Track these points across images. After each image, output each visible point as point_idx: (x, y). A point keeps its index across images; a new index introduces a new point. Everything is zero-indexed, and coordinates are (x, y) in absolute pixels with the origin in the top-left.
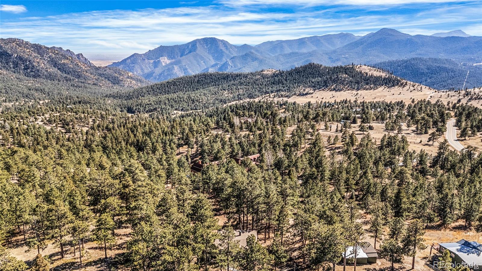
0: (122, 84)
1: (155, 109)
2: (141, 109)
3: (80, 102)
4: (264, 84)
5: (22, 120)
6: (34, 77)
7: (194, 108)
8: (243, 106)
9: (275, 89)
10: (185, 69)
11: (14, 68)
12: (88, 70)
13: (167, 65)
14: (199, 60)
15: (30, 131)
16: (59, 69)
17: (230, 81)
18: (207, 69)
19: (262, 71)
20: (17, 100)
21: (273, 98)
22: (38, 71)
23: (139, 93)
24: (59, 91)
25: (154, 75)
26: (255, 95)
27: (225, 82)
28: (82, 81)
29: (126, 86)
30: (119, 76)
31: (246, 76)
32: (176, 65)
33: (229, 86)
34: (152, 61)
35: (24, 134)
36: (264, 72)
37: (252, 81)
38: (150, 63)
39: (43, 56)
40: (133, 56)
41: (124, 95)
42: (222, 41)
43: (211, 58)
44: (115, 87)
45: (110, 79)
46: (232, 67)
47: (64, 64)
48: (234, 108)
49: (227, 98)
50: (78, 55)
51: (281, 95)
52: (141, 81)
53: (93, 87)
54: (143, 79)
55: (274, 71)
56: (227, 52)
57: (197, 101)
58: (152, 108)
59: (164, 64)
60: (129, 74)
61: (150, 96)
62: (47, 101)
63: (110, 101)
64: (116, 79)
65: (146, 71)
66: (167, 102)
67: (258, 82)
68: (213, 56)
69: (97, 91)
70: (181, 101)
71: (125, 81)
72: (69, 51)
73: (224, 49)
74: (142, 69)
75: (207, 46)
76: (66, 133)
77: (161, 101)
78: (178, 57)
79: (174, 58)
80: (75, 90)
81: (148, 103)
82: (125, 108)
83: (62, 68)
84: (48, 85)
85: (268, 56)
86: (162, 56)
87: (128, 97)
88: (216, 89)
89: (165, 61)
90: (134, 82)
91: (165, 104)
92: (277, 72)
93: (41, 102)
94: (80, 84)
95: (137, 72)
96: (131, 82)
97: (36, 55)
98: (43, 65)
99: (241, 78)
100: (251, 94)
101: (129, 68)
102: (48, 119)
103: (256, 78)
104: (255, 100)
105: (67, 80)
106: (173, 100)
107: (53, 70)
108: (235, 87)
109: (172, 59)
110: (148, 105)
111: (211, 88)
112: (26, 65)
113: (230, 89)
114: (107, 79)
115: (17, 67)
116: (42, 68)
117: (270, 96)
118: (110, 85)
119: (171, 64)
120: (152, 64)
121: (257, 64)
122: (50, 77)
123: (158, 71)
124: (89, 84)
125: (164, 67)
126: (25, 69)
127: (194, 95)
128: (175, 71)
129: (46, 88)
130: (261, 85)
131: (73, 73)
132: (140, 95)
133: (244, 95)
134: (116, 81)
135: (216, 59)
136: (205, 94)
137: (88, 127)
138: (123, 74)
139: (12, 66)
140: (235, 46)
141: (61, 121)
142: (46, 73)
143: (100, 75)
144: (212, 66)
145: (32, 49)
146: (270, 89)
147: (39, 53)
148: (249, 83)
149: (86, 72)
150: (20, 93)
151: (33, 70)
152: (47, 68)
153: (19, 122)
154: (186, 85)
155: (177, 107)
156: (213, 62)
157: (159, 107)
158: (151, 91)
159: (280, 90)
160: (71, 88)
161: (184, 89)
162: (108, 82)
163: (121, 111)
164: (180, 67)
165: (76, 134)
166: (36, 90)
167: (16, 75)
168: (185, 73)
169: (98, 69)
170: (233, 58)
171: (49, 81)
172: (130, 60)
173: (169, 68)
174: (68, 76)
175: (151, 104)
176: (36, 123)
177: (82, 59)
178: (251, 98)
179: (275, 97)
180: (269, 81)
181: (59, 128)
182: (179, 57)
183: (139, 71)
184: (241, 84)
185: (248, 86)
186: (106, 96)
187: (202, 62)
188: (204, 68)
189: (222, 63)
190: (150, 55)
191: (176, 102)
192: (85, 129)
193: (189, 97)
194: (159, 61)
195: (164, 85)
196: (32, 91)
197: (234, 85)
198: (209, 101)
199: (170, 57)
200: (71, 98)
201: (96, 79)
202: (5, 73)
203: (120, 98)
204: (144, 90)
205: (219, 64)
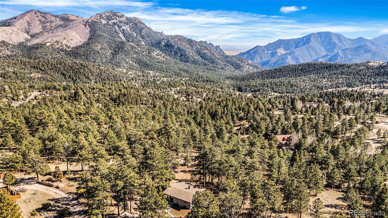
0: (242, 69)
1: (259, 90)
2: (248, 89)
3: (207, 81)
4: (367, 74)
5: (163, 90)
6: (185, 62)
7: (292, 92)
8: (333, 94)
9: (378, 80)
10: (297, 59)
11: (174, 55)
12: (220, 58)
13: (282, 55)
14: (311, 51)
15: (164, 97)
16: (201, 57)
17: (332, 70)
18: (318, 59)
19: (368, 62)
20: (170, 77)
21: (374, 89)
22: (188, 57)
23: (251, 77)
24: (197, 73)
25: (270, 63)
26: (354, 85)
27: (327, 71)
28: (214, 66)
29: (245, 71)
30: (240, 63)
31: (349, 67)
32: (289, 55)
33: (329, 75)
34: (270, 52)
35: (160, 99)
36: (369, 64)
37: (354, 71)
38: (268, 53)
39: (193, 47)
40: (256, 47)
41: (240, 77)
42: (336, 35)
43: (323, 50)
44: (236, 71)
45: (234, 65)
46: (342, 58)
47: (205, 53)
48: (323, 95)
49: (325, 85)
50: (216, 47)
51: (383, 86)
52: (257, 67)
53: (220, 70)
54: (259, 66)
55: (381, 62)
56: (340, 45)
57: (295, 86)
58: (256, 89)
59: (279, 54)
60: (249, 62)
61: (259, 79)
62: (187, 79)
63: (228, 82)
64: (238, 65)
65: (264, 60)
66: (269, 85)
67: (361, 72)
68: (325, 48)
69: (222, 73)
70: (281, 85)
71: (245, 67)
72: (211, 43)
73: (337, 42)
74: (261, 58)
75: (321, 39)
76: (186, 101)
77: (264, 84)
78: (292, 48)
79: (289, 49)
80: (208, 72)
81: (255, 85)
82: (236, 87)
83: (203, 56)
84: (192, 68)
85: (384, 49)
86: (279, 48)
87: (242, 79)
88: (316, 77)
89: (281, 51)
90: (251, 68)
91: (268, 86)
92: (384, 65)
93: (184, 79)
94: (212, 68)
95: (257, 60)
96: (249, 68)
97: (189, 46)
98: (191, 53)
99: (344, 68)
100: (350, 83)
101: (251, 57)
102: (178, 90)
103: (360, 69)
104: (354, 89)
105: (204, 65)
106: (275, 84)
107: (197, 57)
108: (335, 76)
109: (287, 50)
110: (254, 86)
111: (312, 76)
112: (182, 54)
113: (330, 78)
114: (231, 65)
115: (176, 54)
116: (191, 56)
117: (370, 86)
118: (233, 69)
119: (286, 54)
120: (269, 54)
121: (370, 55)
122: (195, 62)
123: (273, 60)
124: (218, 68)
125: (279, 56)
126: (181, 56)
127: (294, 81)
128: (288, 60)
129: (190, 70)
130: (363, 75)
131: (209, 60)
132: (252, 78)
133: (343, 83)
134: (238, 67)
135: (328, 50)
136: (304, 81)
137: (202, 99)
138: (244, 62)
139: (173, 54)
140: (349, 39)
141: (186, 93)
142: (192, 59)
143: (228, 62)
144: (323, 57)
145: (187, 42)
146: (373, 79)
147: (190, 46)
148: (350, 73)
149: (219, 59)
150: (174, 72)
151: (185, 57)
152: (193, 56)
153: (161, 91)
154: (290, 72)
155: (277, 90)
156: (324, 53)
157: (262, 89)
158: (260, 76)
159: (383, 81)
160: (206, 70)
161: (288, 75)
162: (232, 67)
163: (233, 90)
164: (293, 57)
165: (192, 103)
166: (184, 71)
167: (175, 60)
168: (296, 62)
169: (227, 57)
170: (345, 49)
171: (193, 65)
172: (253, 51)
173: (283, 58)
174: (206, 62)
175: (256, 86)
176: (170, 92)
177: (218, 49)
178: (350, 87)
179: (375, 88)
180: (374, 72)
181: (183, 97)
182: (294, 49)
183: (259, 60)
184: (342, 73)
185: (350, 75)
186: (227, 78)
187: (314, 53)
188: (315, 58)
189: (333, 54)
190: (269, 46)
191: (277, 85)
192: (199, 100)
193: (289, 82)
194: (276, 52)
195: (272, 71)
196: (181, 71)
197: (335, 74)
198: (307, 87)
199: (286, 49)
200: (202, 77)
201: (224, 65)
202: (168, 58)
203: (236, 80)
204: (255, 75)
205: (329, 55)
